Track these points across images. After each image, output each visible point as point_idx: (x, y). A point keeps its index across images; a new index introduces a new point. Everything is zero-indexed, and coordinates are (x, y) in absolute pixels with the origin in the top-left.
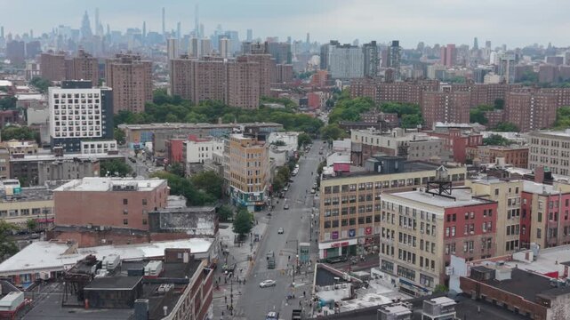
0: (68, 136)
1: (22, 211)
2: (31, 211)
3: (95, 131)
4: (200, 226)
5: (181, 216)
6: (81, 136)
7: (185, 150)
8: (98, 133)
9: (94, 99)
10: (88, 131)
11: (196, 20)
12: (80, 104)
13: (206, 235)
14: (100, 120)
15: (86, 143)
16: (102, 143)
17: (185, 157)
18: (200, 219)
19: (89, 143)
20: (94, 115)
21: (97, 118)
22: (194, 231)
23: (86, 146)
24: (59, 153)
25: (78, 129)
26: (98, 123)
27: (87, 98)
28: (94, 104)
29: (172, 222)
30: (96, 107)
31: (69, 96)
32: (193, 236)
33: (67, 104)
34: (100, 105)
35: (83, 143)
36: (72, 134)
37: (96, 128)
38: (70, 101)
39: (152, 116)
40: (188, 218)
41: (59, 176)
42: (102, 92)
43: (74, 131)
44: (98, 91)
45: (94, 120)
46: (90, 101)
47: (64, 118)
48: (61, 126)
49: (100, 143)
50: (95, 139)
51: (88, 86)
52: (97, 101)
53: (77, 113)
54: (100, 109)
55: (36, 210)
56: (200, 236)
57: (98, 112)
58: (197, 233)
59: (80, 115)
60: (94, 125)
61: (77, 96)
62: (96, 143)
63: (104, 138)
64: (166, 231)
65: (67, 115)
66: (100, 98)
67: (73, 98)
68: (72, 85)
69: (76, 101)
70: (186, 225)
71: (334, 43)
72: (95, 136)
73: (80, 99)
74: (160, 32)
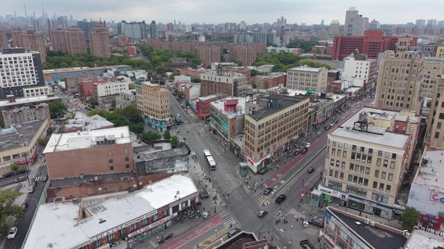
0: (13, 86)
1: (4, 158)
2: (12, 157)
3: (31, 81)
4: (177, 166)
5: (163, 161)
6: (23, 85)
7: (96, 89)
8: (34, 82)
9: (28, 60)
10: (27, 81)
11: (43, 11)
12: (18, 64)
13: (182, 172)
14: (34, 73)
15: (27, 89)
16: (39, 88)
17: (96, 93)
18: (177, 161)
19: (30, 89)
20: (29, 70)
21: (32, 72)
22: (173, 170)
23: (27, 91)
24: (12, 100)
25: (19, 80)
26: (33, 75)
27: (23, 60)
28: (28, 63)
29: (155, 166)
30: (30, 65)
31: (10, 59)
32: (172, 174)
33: (9, 64)
34: (32, 63)
35: (25, 90)
36: (16, 84)
37: (32, 79)
38: (11, 62)
39: (52, 64)
40: (168, 161)
41: (21, 119)
42: (33, 55)
43: (17, 82)
44: (30, 55)
45: (30, 74)
46: (25, 62)
47: (8, 74)
48: (7, 80)
49: (37, 88)
50: (32, 86)
51: (22, 51)
52: (30, 61)
53: (17, 70)
54: (33, 66)
55: (16, 155)
56: (178, 173)
57: (32, 68)
58: (175, 171)
59: (20, 71)
60: (31, 77)
61: (15, 58)
62: (34, 89)
63: (39, 85)
64: (151, 173)
65: (10, 72)
66: (32, 59)
67: (13, 60)
68: (10, 51)
69: (15, 62)
70: (166, 167)
71: (123, 22)
72: (32, 84)
73: (18, 60)
74: (25, 17)
